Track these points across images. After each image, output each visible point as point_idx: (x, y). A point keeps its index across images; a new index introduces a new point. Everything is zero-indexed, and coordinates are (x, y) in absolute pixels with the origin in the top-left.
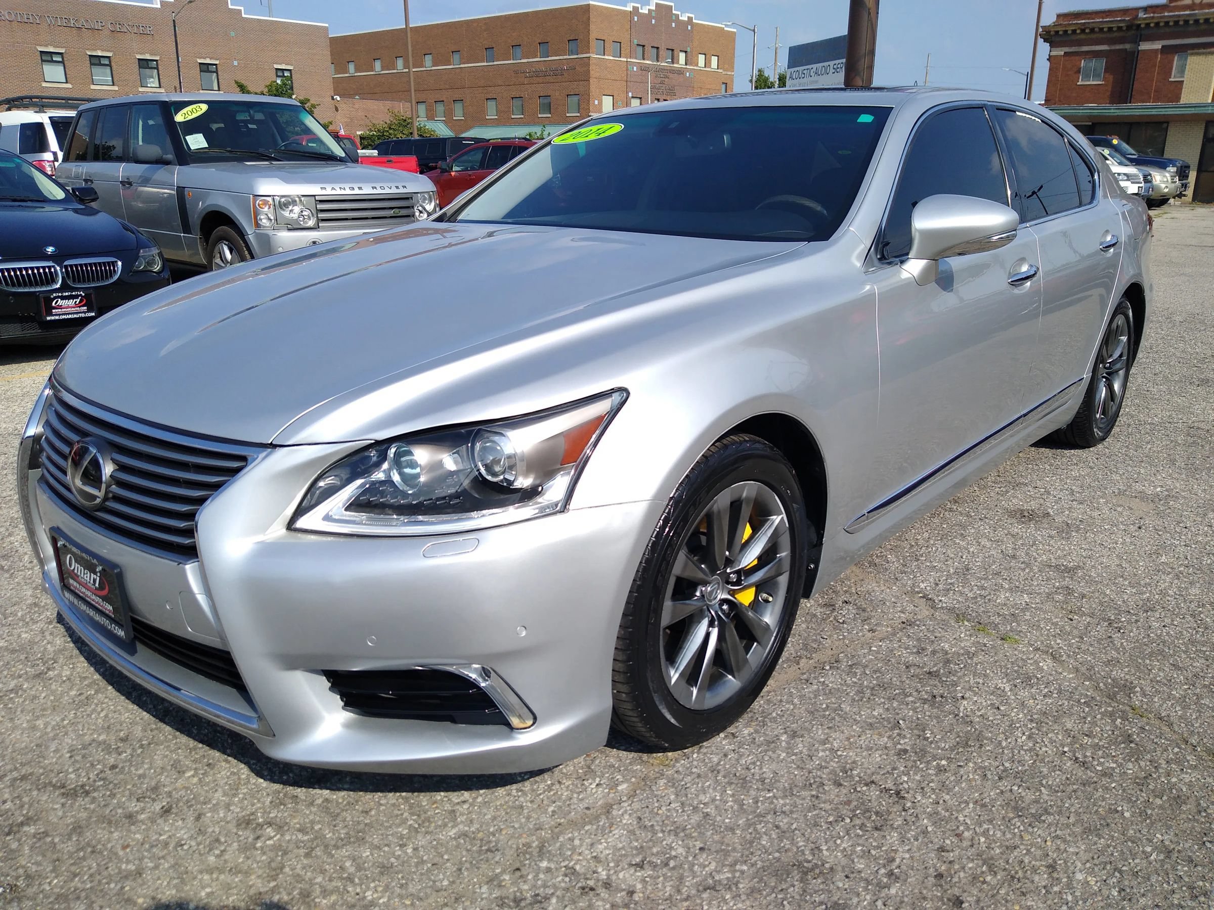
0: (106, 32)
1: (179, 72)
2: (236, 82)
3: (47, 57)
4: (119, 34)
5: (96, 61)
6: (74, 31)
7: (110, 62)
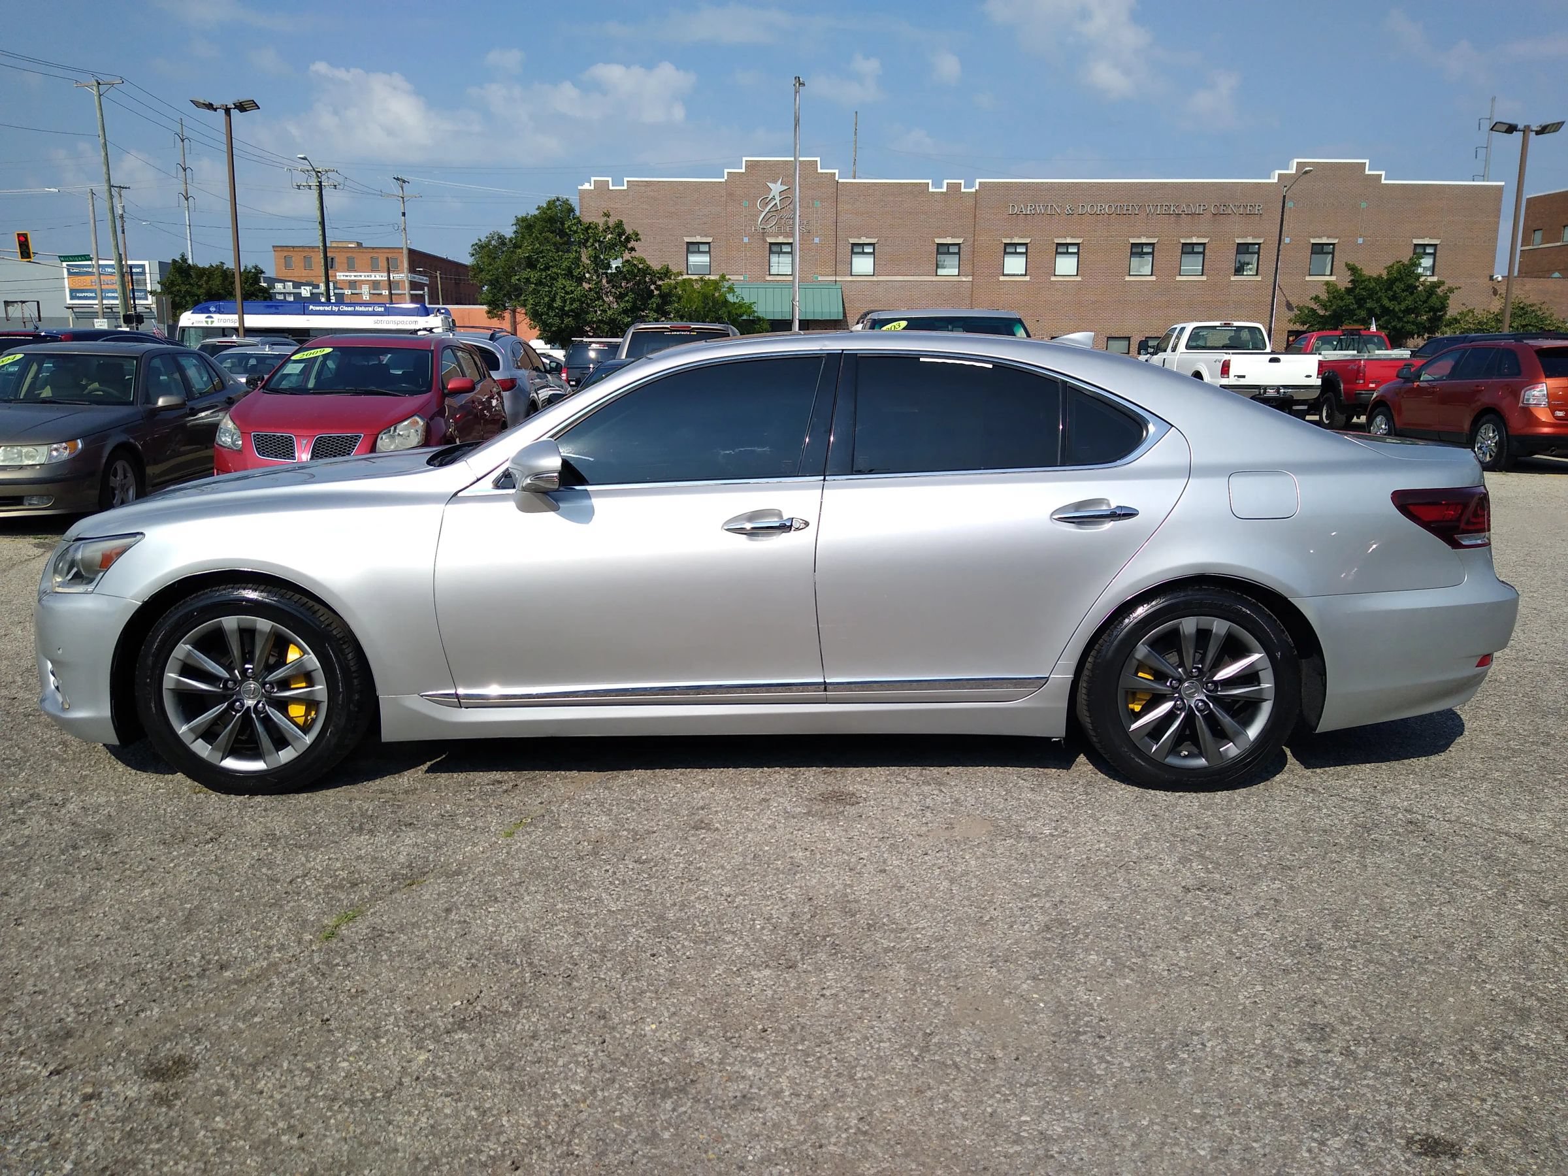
0: (1208, 216)
1: (1278, 256)
2: (1347, 265)
3: (1137, 250)
4: (1222, 217)
5: (1188, 249)
6: (1173, 218)
7: (1204, 250)
